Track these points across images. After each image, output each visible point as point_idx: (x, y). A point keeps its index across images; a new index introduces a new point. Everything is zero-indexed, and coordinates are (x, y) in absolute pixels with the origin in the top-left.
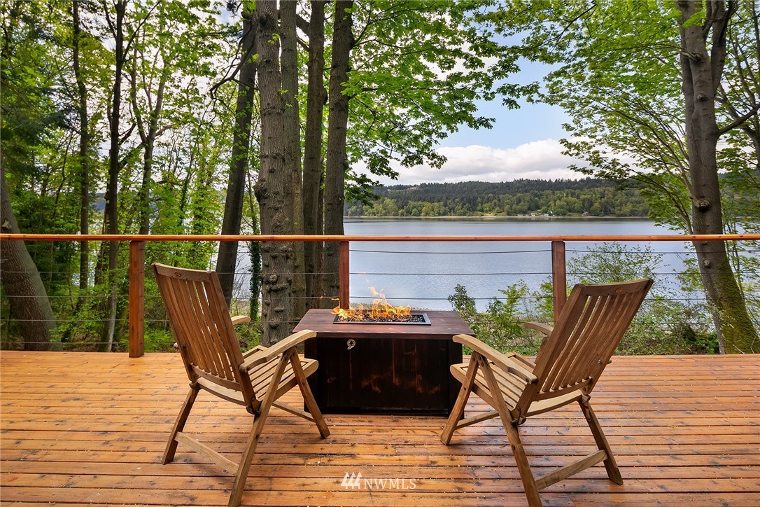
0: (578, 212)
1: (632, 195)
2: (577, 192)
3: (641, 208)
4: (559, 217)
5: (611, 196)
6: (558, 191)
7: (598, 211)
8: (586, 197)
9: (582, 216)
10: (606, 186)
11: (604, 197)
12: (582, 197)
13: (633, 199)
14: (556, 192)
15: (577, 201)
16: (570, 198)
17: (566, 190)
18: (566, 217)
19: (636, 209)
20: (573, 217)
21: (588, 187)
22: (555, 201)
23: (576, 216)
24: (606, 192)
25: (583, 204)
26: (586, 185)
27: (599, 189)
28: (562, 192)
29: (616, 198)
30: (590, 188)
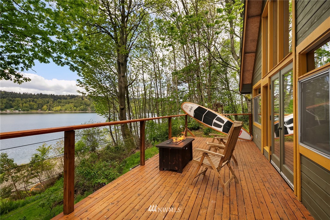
0: (36, 109)
1: (61, 103)
2: (35, 100)
3: (64, 108)
4: (25, 112)
5: (52, 102)
6: (25, 99)
7: (46, 109)
8: (40, 102)
9: (38, 112)
10: (50, 98)
11: (48, 103)
12: (38, 102)
13: (61, 104)
14: (23, 99)
15: (35, 104)
16: (31, 102)
17: (29, 99)
18: (29, 112)
19: (62, 108)
20: (33, 112)
21: (41, 98)
22: (23, 104)
23: (35, 111)
24: (50, 101)
25: (38, 106)
26: (40, 97)
27: (46, 99)
28: (27, 99)
29: (54, 103)
30: (42, 98)
